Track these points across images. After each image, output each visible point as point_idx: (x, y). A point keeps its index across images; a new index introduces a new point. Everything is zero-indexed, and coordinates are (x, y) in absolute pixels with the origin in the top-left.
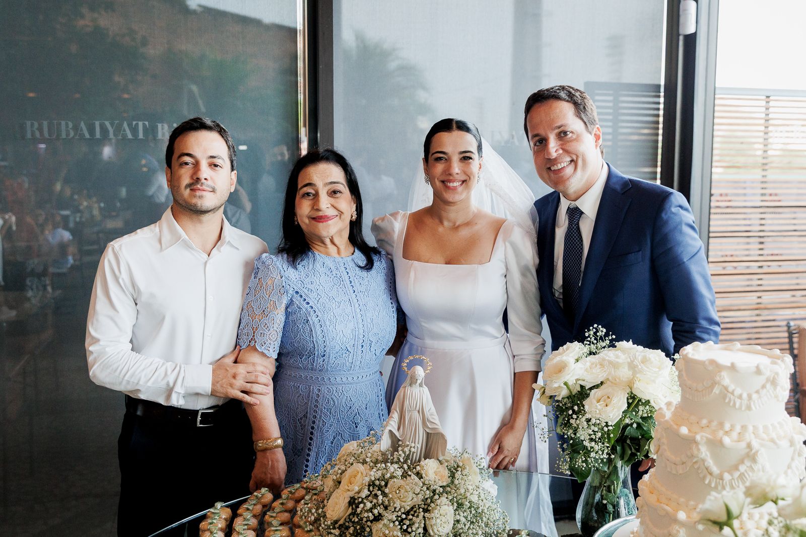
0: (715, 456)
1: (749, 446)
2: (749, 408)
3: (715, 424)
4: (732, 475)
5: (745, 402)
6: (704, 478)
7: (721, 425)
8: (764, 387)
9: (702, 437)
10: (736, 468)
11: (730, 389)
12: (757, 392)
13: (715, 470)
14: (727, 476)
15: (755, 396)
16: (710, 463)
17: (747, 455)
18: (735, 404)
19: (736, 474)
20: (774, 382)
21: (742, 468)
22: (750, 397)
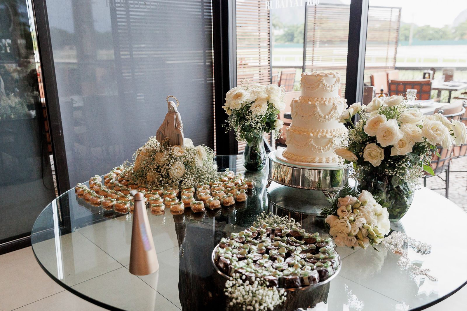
0: (322, 111)
1: (334, 104)
2: (332, 91)
3: (320, 99)
4: (328, 116)
5: (330, 89)
6: (319, 119)
7: (322, 99)
8: (335, 82)
9: (317, 103)
10: (330, 113)
11: (326, 84)
12: (334, 85)
13: (322, 115)
14: (327, 117)
15: (333, 86)
16: (321, 113)
17: (333, 108)
18: (327, 90)
19: (330, 115)
20: (338, 80)
21: (332, 113)
22: (332, 86)
